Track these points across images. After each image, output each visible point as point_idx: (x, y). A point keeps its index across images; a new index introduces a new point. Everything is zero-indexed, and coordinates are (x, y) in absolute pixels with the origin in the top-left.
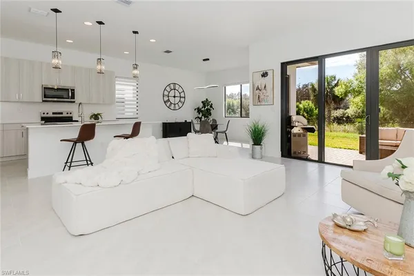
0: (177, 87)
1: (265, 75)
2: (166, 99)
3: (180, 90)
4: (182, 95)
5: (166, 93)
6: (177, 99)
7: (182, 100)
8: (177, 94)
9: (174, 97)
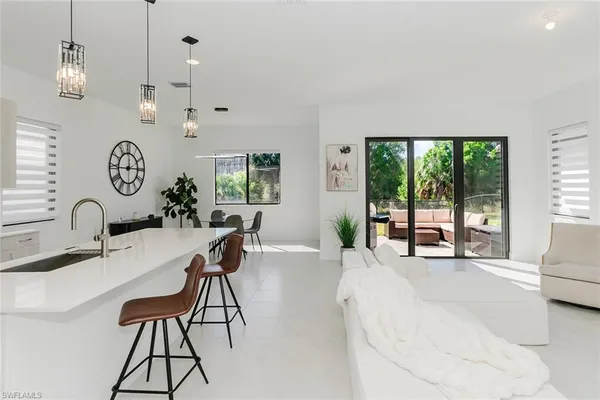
0: (133, 149)
1: (346, 150)
2: (114, 172)
3: (138, 156)
4: (140, 165)
5: (114, 161)
6: (133, 173)
7: (140, 174)
8: (132, 163)
9: (128, 168)
